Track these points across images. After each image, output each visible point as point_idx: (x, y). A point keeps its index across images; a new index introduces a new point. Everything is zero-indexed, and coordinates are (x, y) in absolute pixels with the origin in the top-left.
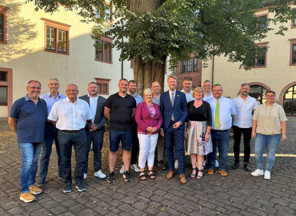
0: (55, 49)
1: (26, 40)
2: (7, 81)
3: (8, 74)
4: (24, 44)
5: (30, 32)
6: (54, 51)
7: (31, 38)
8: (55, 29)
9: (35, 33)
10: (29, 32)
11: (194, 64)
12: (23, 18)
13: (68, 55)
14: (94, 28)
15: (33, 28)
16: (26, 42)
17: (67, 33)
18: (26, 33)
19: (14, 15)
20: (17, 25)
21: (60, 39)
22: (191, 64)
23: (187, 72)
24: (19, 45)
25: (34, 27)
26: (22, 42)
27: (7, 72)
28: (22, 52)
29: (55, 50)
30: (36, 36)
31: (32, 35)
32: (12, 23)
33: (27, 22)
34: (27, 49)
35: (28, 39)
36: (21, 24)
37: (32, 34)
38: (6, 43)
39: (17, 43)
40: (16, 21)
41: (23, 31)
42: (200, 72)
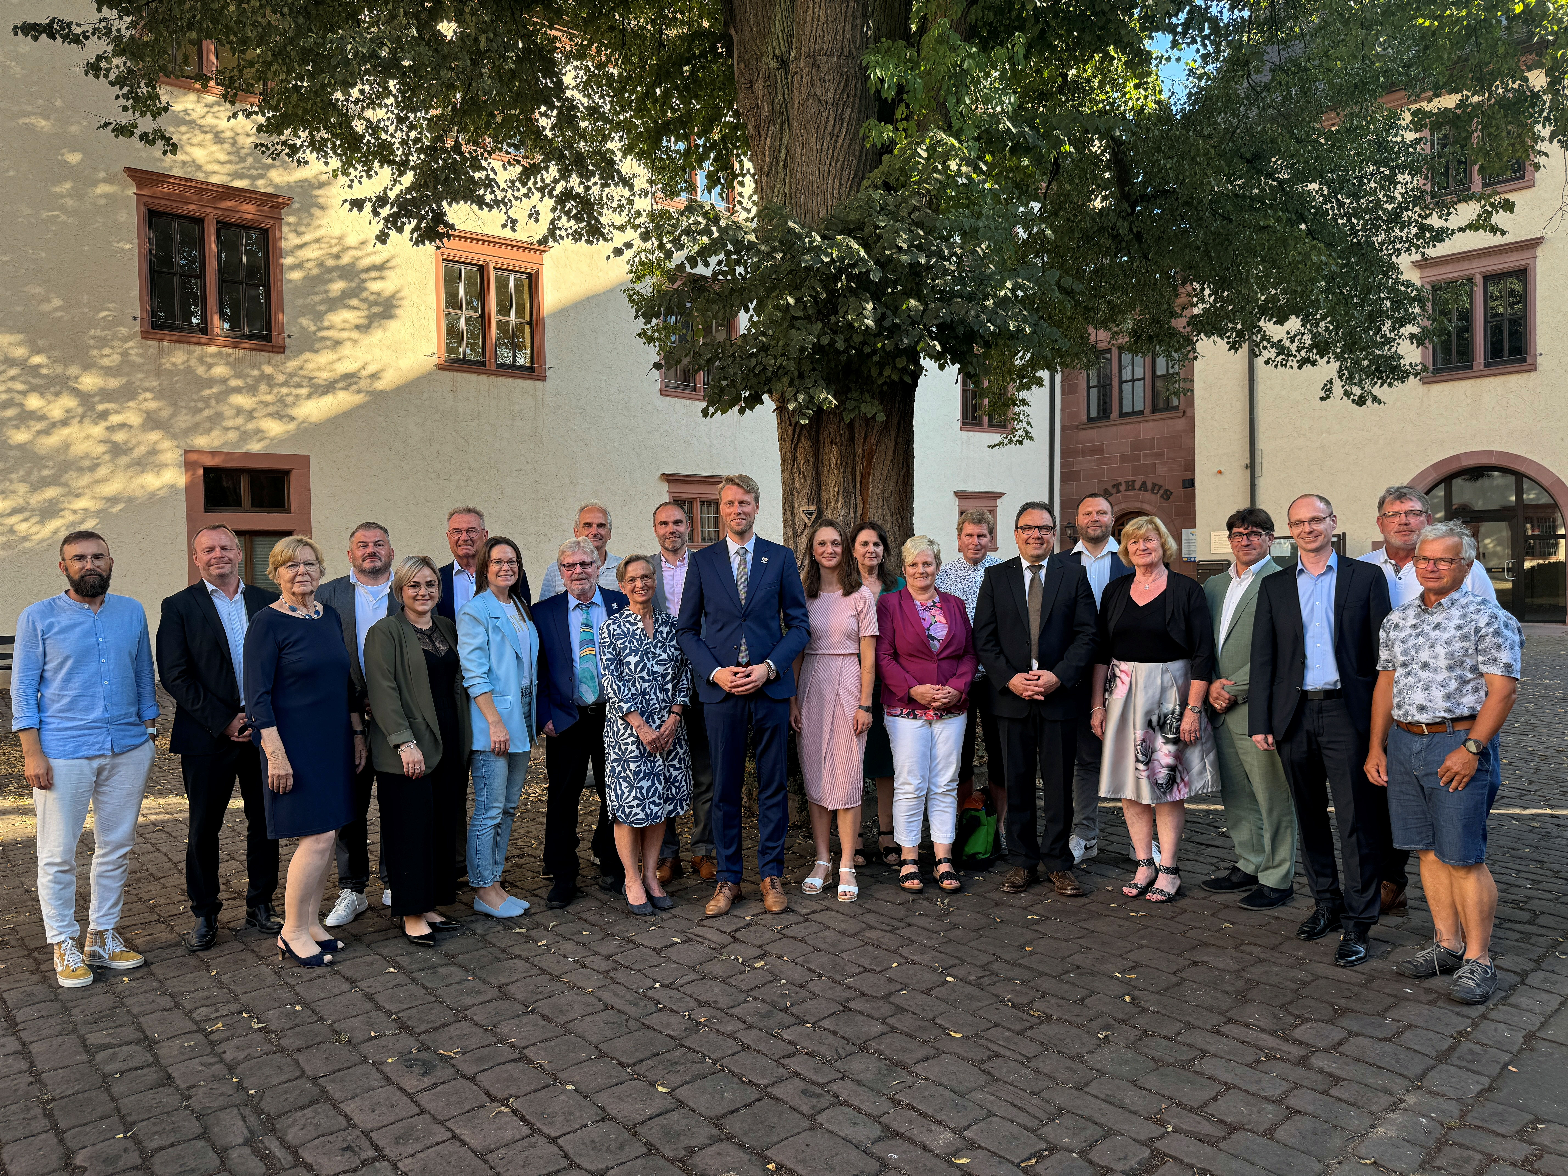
0: (484, 356)
1: (355, 335)
2: (288, 511)
3: (294, 481)
4: (347, 350)
5: (373, 298)
6: (478, 366)
7: (376, 324)
8: (482, 269)
9: (393, 296)
10: (365, 295)
11: (1154, 376)
12: (341, 238)
13: (543, 378)
14: (637, 260)
15: (382, 278)
16: (355, 341)
17: (533, 279)
18: (355, 302)
19: (303, 229)
20: (316, 272)
21: (503, 309)
22: (1139, 373)
23: (1122, 415)
24: (325, 357)
25: (387, 273)
26: (337, 343)
27: (287, 473)
28: (342, 384)
29: (483, 364)
30: (398, 312)
31: (377, 309)
32: (298, 266)
33: (359, 253)
34: (363, 368)
35: (363, 328)
36: (331, 263)
37: (376, 303)
38: (281, 349)
39: (316, 351)
40: (311, 253)
41: (346, 295)
42: (1188, 414)
